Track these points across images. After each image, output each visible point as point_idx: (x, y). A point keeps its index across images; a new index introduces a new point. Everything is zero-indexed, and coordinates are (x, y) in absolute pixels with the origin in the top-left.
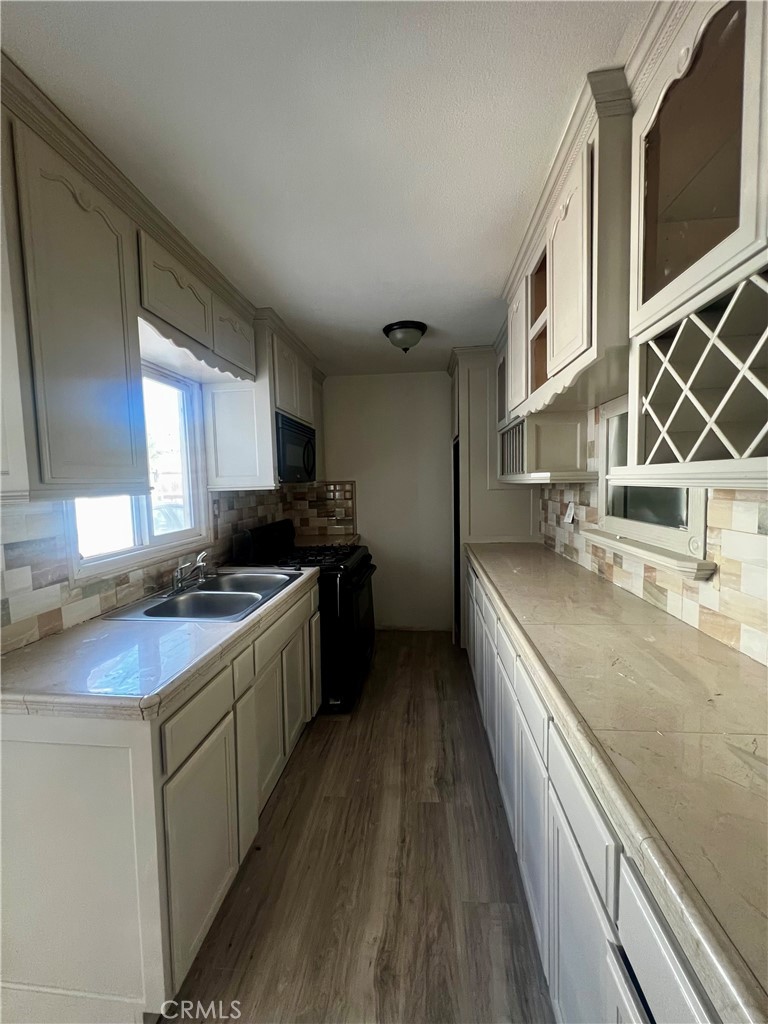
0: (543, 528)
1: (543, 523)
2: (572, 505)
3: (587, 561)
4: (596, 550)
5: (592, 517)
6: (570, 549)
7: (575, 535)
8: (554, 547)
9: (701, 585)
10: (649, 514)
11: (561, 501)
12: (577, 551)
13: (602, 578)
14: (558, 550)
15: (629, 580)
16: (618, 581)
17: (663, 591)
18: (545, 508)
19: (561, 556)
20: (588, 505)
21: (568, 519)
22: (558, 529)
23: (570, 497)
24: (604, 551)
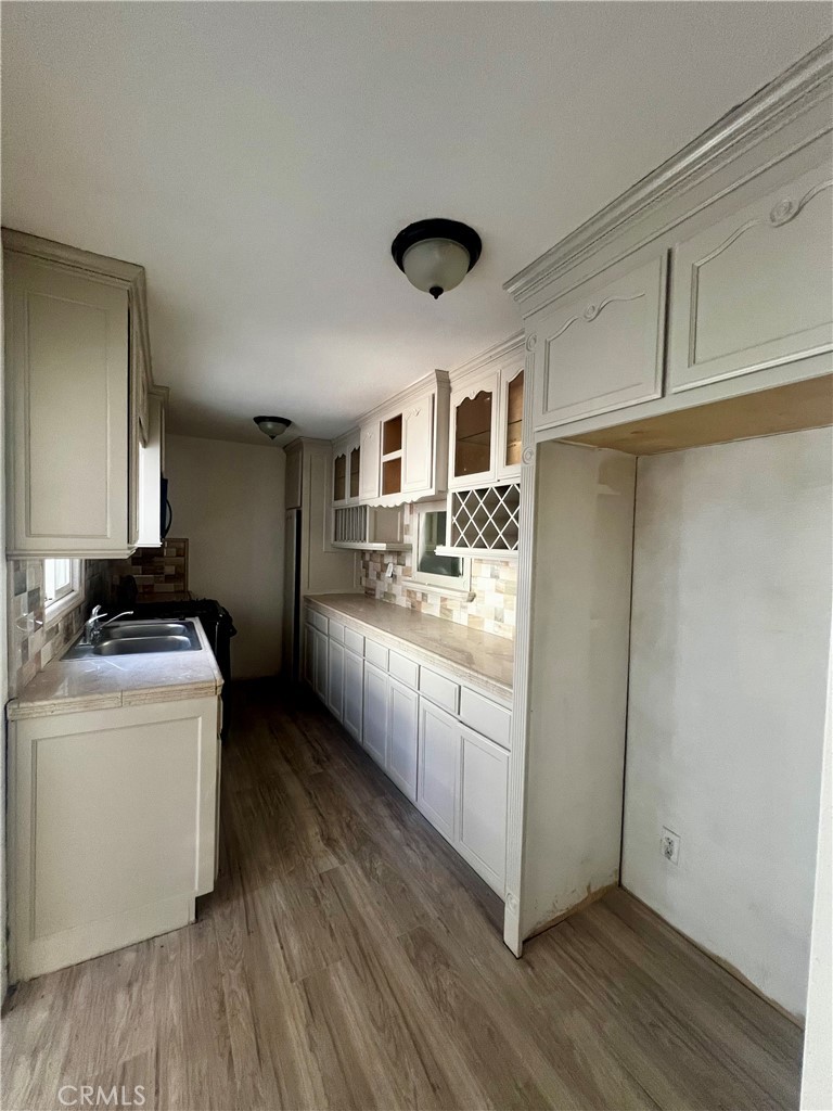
0: (364, 583)
1: (364, 579)
2: (391, 565)
3: (402, 601)
4: (410, 593)
5: (407, 573)
6: (388, 595)
7: (394, 585)
8: (374, 595)
9: (469, 604)
10: (444, 570)
11: (382, 563)
12: (394, 596)
13: (414, 611)
14: (377, 597)
15: (432, 608)
16: (425, 610)
17: (450, 611)
18: (366, 567)
19: (381, 601)
20: (404, 565)
21: (388, 574)
22: (379, 582)
23: (389, 560)
24: (415, 593)
